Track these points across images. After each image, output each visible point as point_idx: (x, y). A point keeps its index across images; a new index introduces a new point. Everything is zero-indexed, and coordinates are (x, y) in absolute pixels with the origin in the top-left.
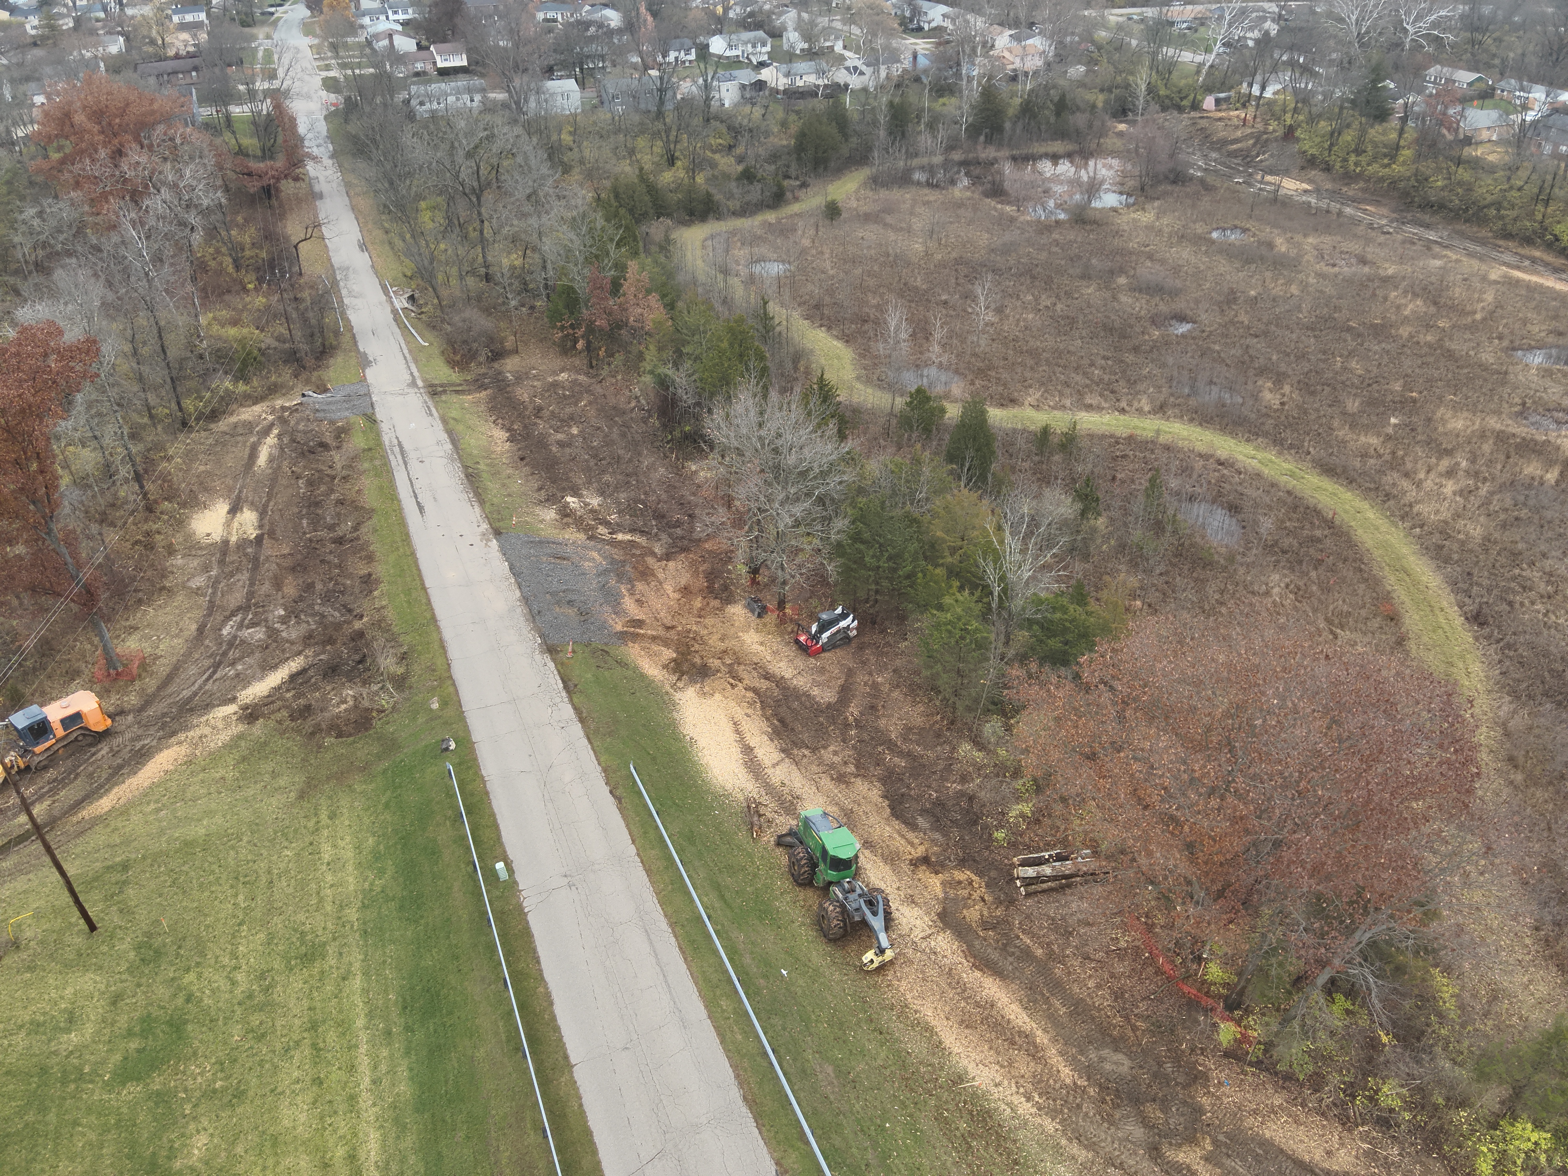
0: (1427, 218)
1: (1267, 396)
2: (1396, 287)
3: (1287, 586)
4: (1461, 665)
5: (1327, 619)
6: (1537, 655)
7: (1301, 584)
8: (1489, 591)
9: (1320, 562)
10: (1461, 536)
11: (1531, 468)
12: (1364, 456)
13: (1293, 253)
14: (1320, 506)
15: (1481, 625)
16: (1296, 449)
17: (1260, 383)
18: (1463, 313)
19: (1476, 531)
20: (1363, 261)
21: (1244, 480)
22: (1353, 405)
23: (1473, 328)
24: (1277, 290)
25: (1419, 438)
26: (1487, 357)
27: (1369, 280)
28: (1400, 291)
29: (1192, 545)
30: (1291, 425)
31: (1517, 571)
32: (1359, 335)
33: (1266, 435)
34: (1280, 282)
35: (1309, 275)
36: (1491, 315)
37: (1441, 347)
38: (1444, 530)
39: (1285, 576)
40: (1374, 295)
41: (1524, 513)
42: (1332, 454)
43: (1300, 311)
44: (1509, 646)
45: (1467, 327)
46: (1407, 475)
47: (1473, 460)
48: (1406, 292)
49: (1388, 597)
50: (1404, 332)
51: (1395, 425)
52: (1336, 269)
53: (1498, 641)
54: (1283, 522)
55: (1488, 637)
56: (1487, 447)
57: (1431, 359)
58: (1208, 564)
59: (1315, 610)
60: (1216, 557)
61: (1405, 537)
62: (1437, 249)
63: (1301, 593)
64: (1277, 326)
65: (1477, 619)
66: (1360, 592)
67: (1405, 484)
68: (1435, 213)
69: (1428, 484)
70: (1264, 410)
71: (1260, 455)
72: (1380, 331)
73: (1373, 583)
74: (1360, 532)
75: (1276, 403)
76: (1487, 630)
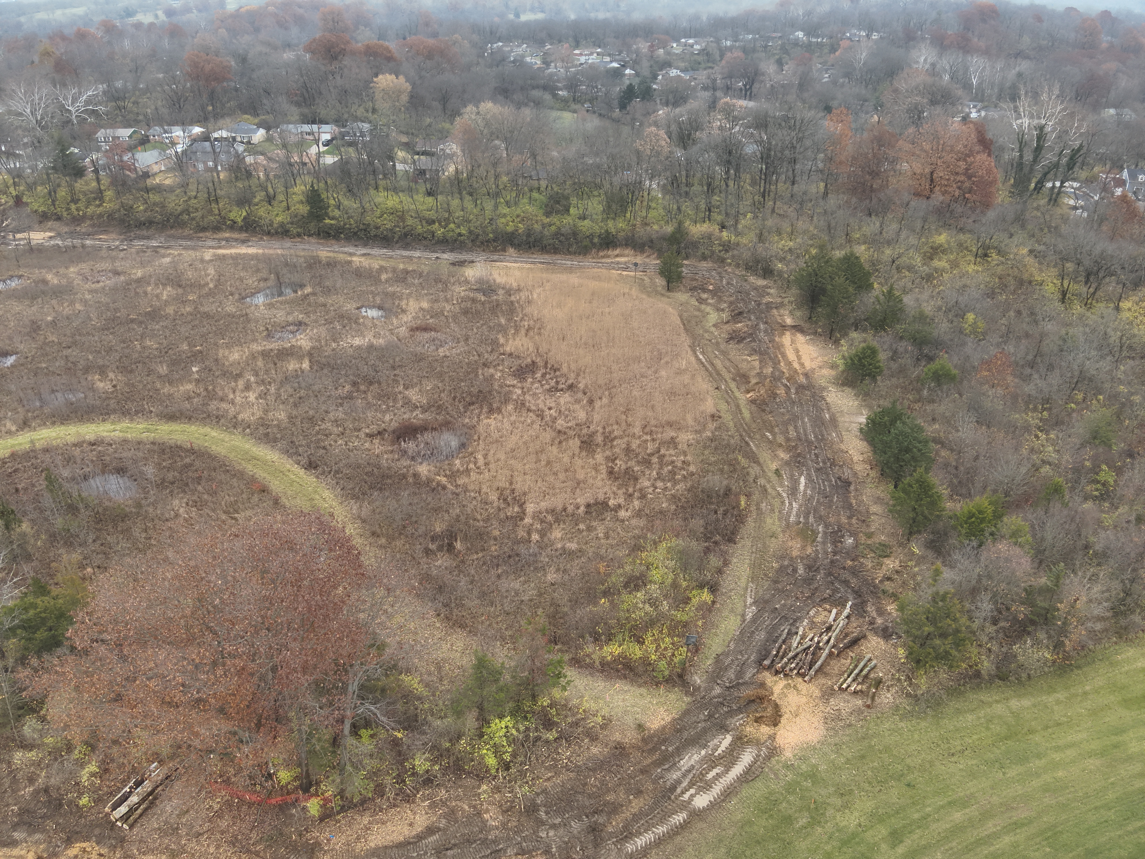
0: (145, 233)
1: (100, 385)
2: (149, 284)
3: (187, 504)
4: (317, 497)
5: (224, 512)
6: (354, 469)
7: (195, 498)
8: (309, 446)
9: (200, 478)
10: (275, 422)
11: (292, 365)
12: (189, 399)
13: (64, 282)
14: (179, 443)
15: (315, 468)
16: (140, 412)
17: (90, 378)
18: (201, 287)
19: (282, 415)
20: (117, 273)
21: (117, 448)
22: (163, 369)
23: (211, 293)
24: (67, 311)
25: (217, 373)
26: (230, 308)
27: (128, 284)
28: (153, 285)
29: (105, 509)
30: (128, 398)
31: (317, 428)
32: (141, 323)
33: (114, 411)
34: (65, 305)
35: (83, 294)
36: (218, 283)
37: (199, 312)
38: (263, 423)
39: (182, 498)
40: (137, 293)
41: (302, 393)
42: (167, 406)
43: (91, 320)
44: (337, 472)
45: (208, 295)
46: (222, 400)
47: (256, 375)
48: (157, 285)
49: (253, 480)
50: (170, 310)
51: (197, 372)
52: (101, 284)
53: (330, 473)
54: (160, 464)
55: (323, 473)
56: (260, 363)
57: (197, 322)
58: (124, 517)
59: (214, 510)
60: (127, 510)
61: (243, 437)
62: (163, 251)
63: (198, 504)
64: (80, 335)
65: (311, 466)
66: (236, 484)
67: (224, 405)
68: (148, 228)
69: (238, 400)
70: (104, 396)
71: (118, 427)
72: (154, 315)
73: (240, 475)
74: (214, 447)
75: (109, 387)
76: (320, 469)
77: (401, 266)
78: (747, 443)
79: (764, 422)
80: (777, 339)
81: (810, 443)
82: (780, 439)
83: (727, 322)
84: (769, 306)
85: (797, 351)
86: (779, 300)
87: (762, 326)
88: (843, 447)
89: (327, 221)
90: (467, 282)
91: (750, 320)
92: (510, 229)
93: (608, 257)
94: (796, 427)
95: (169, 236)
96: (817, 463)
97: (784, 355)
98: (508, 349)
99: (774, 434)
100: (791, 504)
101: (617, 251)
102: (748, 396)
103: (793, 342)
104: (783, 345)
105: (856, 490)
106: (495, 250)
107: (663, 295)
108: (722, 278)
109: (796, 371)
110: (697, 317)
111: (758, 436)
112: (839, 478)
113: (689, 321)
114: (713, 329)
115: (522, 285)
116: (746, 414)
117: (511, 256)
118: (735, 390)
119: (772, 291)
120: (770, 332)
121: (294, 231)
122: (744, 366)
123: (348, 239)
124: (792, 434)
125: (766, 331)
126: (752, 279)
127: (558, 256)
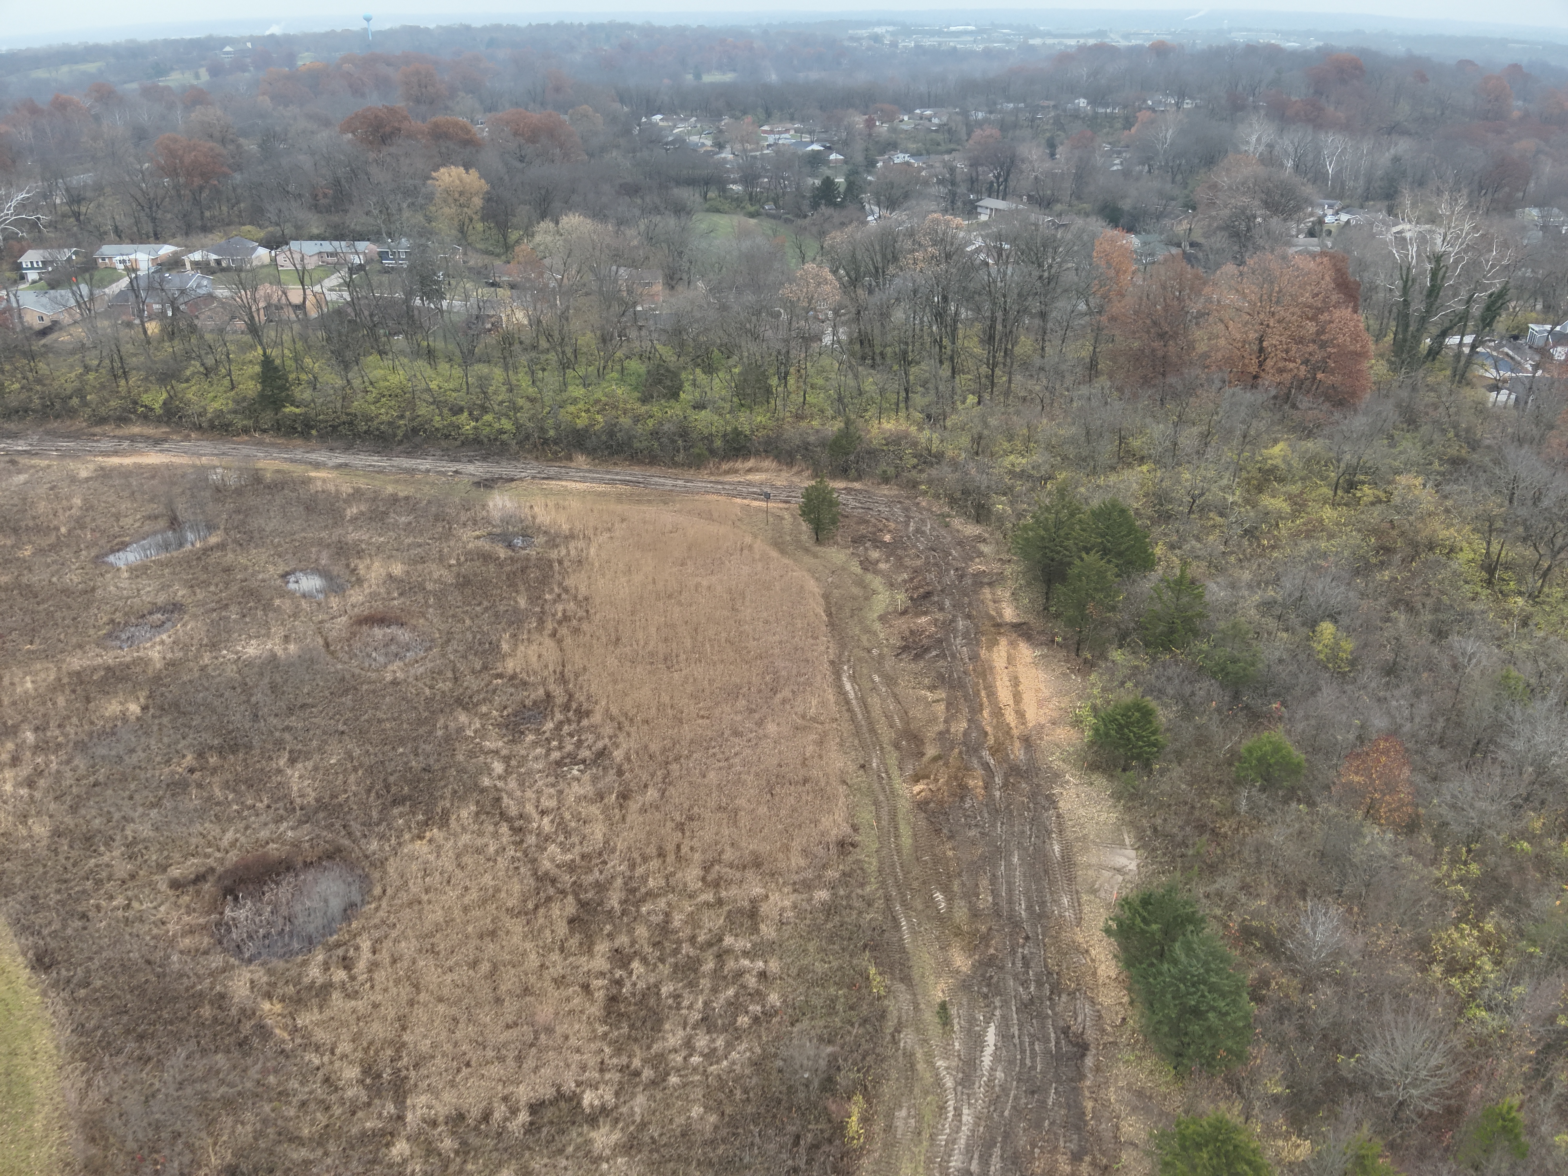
6: (115, 976)
11: (113, 707)
18: (48, 531)
19: (43, 829)
23: (57, 546)
26: (72, 577)
31: (92, 862)
36: (78, 524)
45: (50, 549)
47: (43, 728)
53: (68, 983)
56: (62, 700)
76: (56, 972)
77: (390, 489)
78: (895, 920)
79: (936, 861)
80: (983, 653)
81: (1016, 924)
82: (961, 914)
83: (904, 613)
84: (979, 581)
85: (1015, 682)
86: (996, 567)
87: (961, 624)
88: (1080, 938)
89: (289, 409)
90: (488, 521)
91: (942, 609)
92: (581, 423)
93: (736, 471)
94: (994, 879)
95: (48, 433)
96: (1025, 984)
97: (992, 694)
98: (510, 666)
99: (950, 900)
100: (958, 1114)
101: (751, 463)
102: (917, 788)
103: (1010, 660)
104: (991, 668)
105: (1098, 1069)
106: (556, 458)
107: (807, 550)
108: (908, 518)
109: (1008, 732)
110: (854, 598)
111: (918, 904)
112: (1066, 1031)
113: (840, 608)
114: (877, 626)
115: (578, 526)
116: (906, 841)
117: (578, 470)
118: (895, 772)
119: (985, 549)
120: (972, 639)
121: (240, 422)
122: (917, 713)
123: (322, 437)
124: (985, 900)
125: (966, 635)
126: (957, 523)
127: (653, 470)
